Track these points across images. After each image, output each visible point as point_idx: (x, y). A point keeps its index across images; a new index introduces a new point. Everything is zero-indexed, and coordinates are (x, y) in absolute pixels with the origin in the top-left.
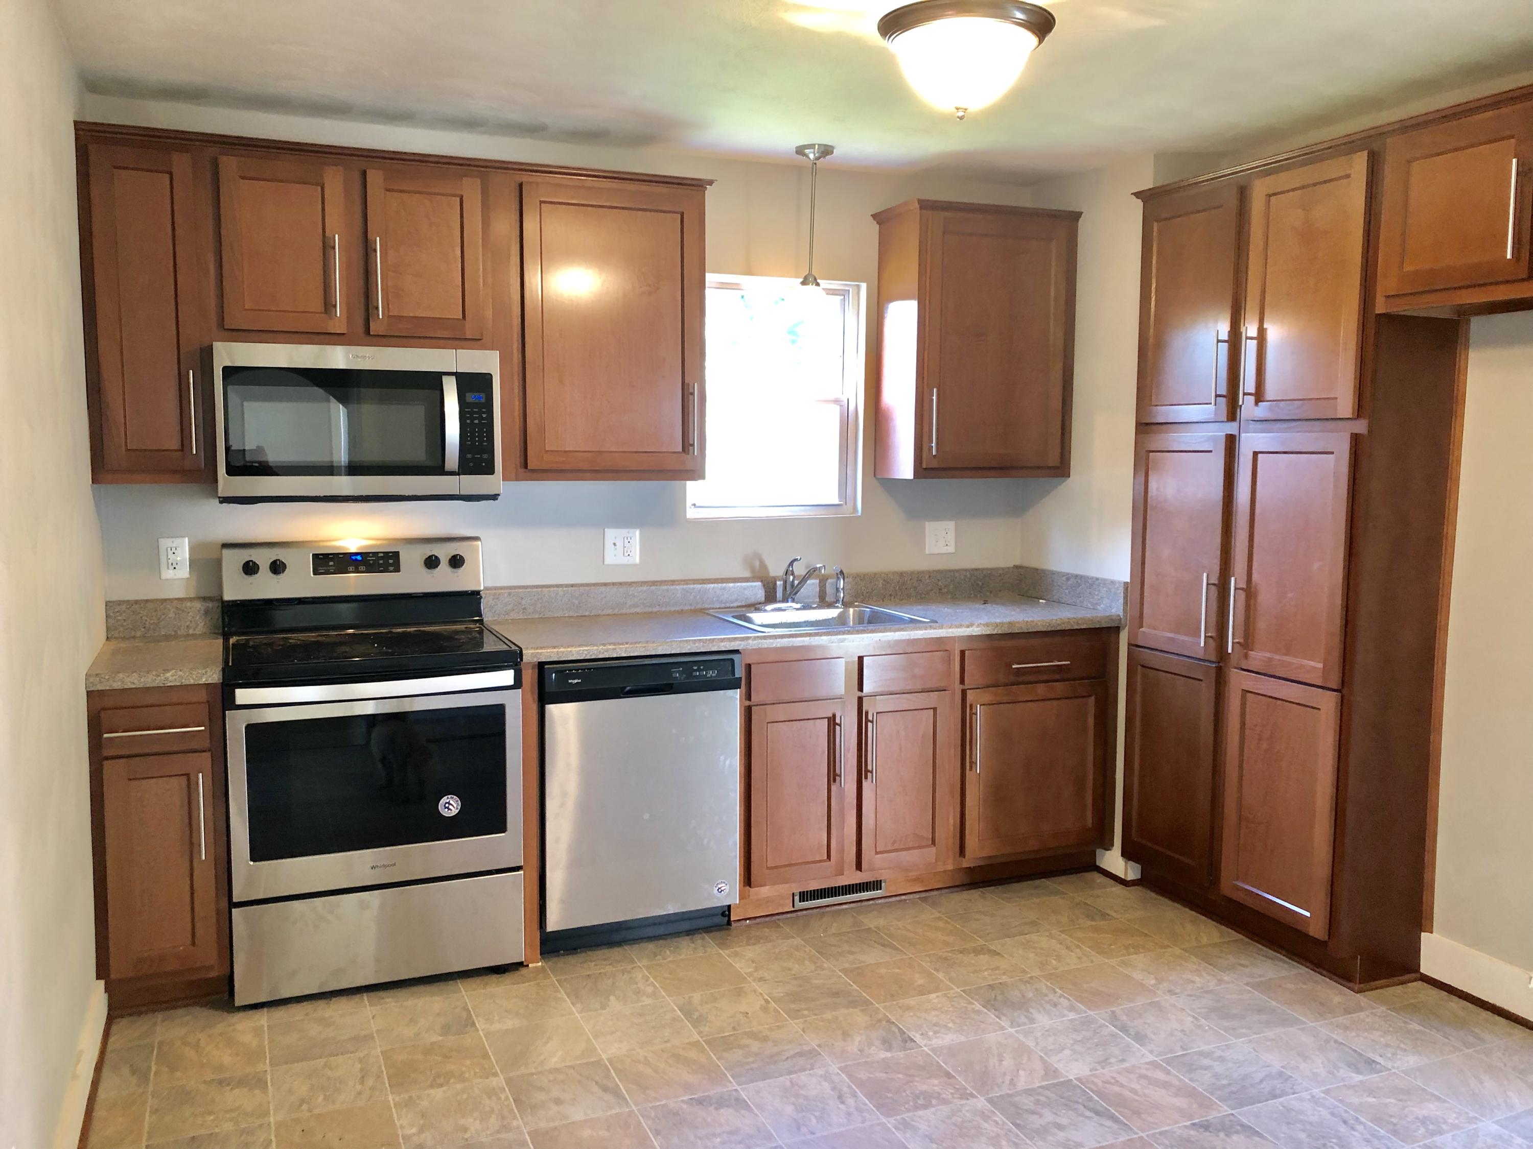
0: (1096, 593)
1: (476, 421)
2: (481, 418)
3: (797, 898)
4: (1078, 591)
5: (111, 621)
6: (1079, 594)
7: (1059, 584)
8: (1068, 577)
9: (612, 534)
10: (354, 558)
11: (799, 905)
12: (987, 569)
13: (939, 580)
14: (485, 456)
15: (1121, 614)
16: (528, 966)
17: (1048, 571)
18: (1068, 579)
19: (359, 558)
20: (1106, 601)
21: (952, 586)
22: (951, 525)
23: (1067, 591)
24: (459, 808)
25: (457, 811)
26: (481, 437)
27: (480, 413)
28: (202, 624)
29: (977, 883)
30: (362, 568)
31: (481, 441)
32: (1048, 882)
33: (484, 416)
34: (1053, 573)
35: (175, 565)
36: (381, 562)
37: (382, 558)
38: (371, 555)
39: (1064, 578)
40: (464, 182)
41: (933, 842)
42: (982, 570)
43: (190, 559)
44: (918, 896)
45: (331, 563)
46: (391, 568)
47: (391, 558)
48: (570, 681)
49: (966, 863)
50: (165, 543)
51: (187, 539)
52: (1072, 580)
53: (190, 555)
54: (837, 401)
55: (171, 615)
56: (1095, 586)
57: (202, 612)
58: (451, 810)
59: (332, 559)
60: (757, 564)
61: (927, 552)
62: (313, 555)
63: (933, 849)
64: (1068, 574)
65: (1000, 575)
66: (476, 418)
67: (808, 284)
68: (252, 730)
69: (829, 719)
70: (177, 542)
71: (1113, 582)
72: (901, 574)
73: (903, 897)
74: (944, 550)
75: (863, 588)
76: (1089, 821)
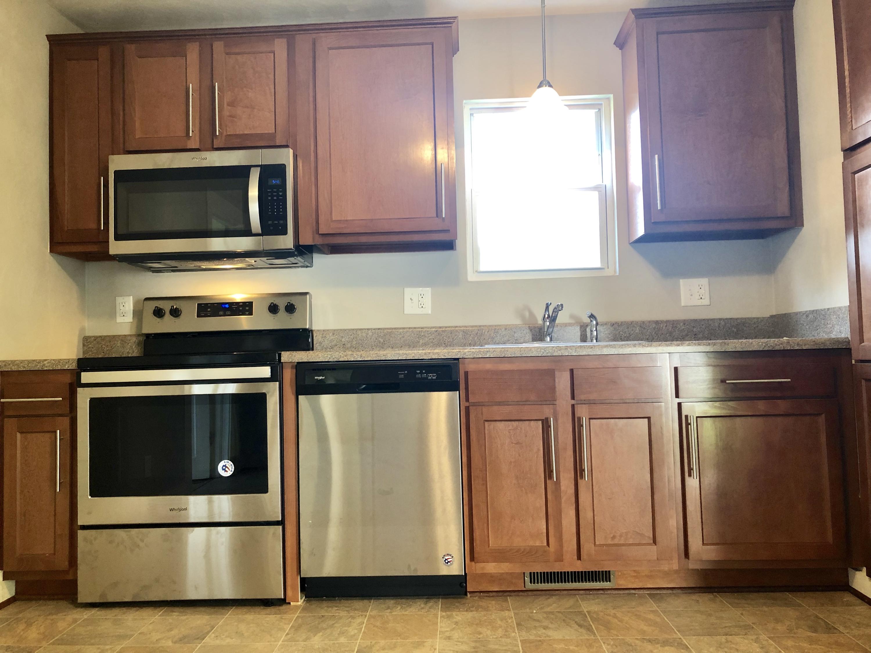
0: (829, 322)
1: (275, 198)
2: (278, 196)
3: (527, 579)
4: (815, 324)
5: (86, 348)
6: (817, 326)
7: (802, 322)
8: (807, 314)
9: (409, 292)
10: (223, 306)
11: (530, 586)
12: (742, 319)
13: (694, 327)
14: (281, 222)
15: (849, 337)
16: (290, 603)
17: (792, 313)
18: (807, 316)
19: (227, 306)
20: (837, 328)
21: (707, 332)
22: (704, 281)
23: (807, 327)
24: (233, 470)
25: (232, 473)
26: (278, 209)
27: (278, 192)
28: (136, 351)
29: (711, 588)
30: (228, 313)
31: (278, 211)
32: (790, 596)
33: (281, 194)
34: (796, 314)
35: (124, 314)
36: (241, 309)
37: (241, 306)
38: (235, 304)
39: (804, 316)
40: (275, 42)
41: (655, 542)
42: (737, 319)
43: (133, 310)
44: (648, 592)
45: (209, 310)
46: (247, 313)
47: (247, 306)
48: (316, 378)
49: (692, 565)
50: (119, 300)
51: (132, 297)
52: (811, 316)
53: (134, 307)
54: (596, 188)
55: (119, 345)
56: (827, 316)
57: (136, 343)
58: (227, 471)
59: (209, 307)
60: (527, 314)
61: (683, 304)
62: (198, 304)
63: (654, 547)
64: (806, 311)
65: (754, 323)
66: (275, 196)
67: (542, 86)
68: (95, 403)
69: (542, 421)
70: (126, 298)
71: (840, 308)
72: (657, 322)
73: (633, 591)
74: (700, 302)
75: (621, 333)
76: (830, 538)
